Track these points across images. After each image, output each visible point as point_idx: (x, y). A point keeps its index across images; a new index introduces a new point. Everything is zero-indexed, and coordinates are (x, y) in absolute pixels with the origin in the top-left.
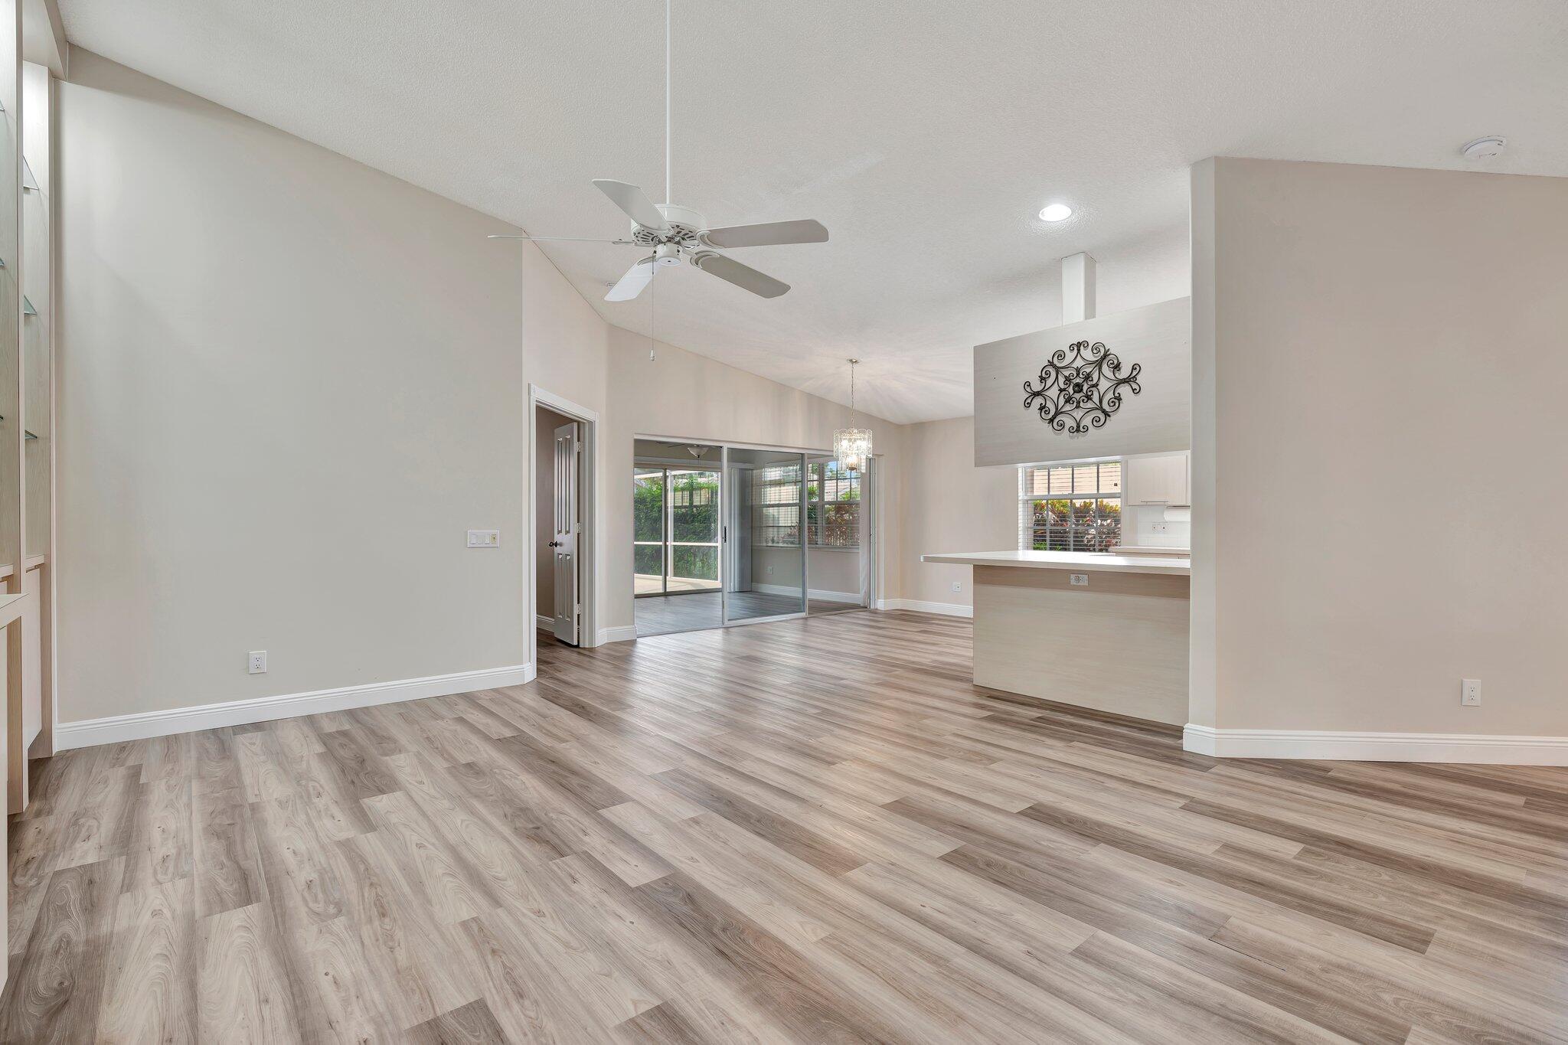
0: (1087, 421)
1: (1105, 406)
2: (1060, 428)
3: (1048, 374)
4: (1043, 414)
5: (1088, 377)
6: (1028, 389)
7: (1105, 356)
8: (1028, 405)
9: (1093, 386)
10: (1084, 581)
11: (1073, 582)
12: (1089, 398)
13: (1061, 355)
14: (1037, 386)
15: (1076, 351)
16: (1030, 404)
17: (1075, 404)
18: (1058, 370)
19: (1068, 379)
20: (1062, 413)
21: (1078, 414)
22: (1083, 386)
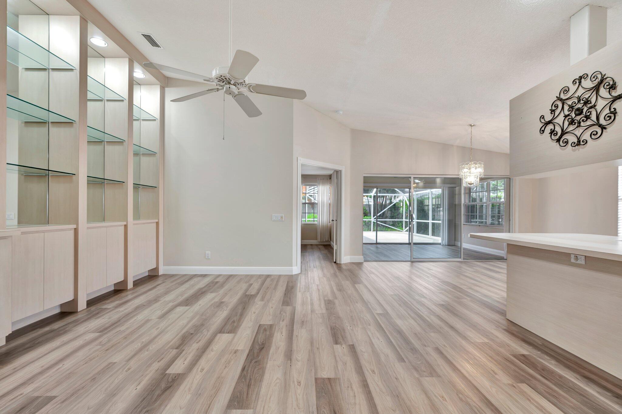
0: (586, 136)
1: (602, 122)
2: (565, 144)
3: (557, 107)
4: (553, 136)
5: (587, 102)
6: (543, 121)
7: (602, 81)
8: (542, 131)
9: (591, 108)
10: (582, 261)
11: (573, 260)
12: (588, 117)
13: (566, 90)
14: (548, 117)
15: (578, 84)
16: (543, 131)
17: (577, 124)
18: (563, 101)
19: (571, 107)
20: (567, 133)
21: (578, 132)
22: (583, 109)
